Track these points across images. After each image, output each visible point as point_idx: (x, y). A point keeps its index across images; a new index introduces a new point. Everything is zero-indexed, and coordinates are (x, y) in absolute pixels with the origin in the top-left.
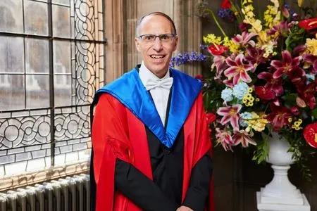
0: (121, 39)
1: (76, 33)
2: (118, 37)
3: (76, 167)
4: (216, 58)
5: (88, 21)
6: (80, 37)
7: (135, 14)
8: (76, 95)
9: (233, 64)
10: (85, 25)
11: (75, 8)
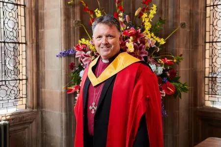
0: (35, 41)
1: (5, 38)
2: (33, 40)
3: (2, 117)
4: (78, 52)
5: (14, 31)
6: (8, 40)
7: (43, 27)
8: (5, 74)
9: (86, 56)
10: (11, 34)
11: (4, 24)
